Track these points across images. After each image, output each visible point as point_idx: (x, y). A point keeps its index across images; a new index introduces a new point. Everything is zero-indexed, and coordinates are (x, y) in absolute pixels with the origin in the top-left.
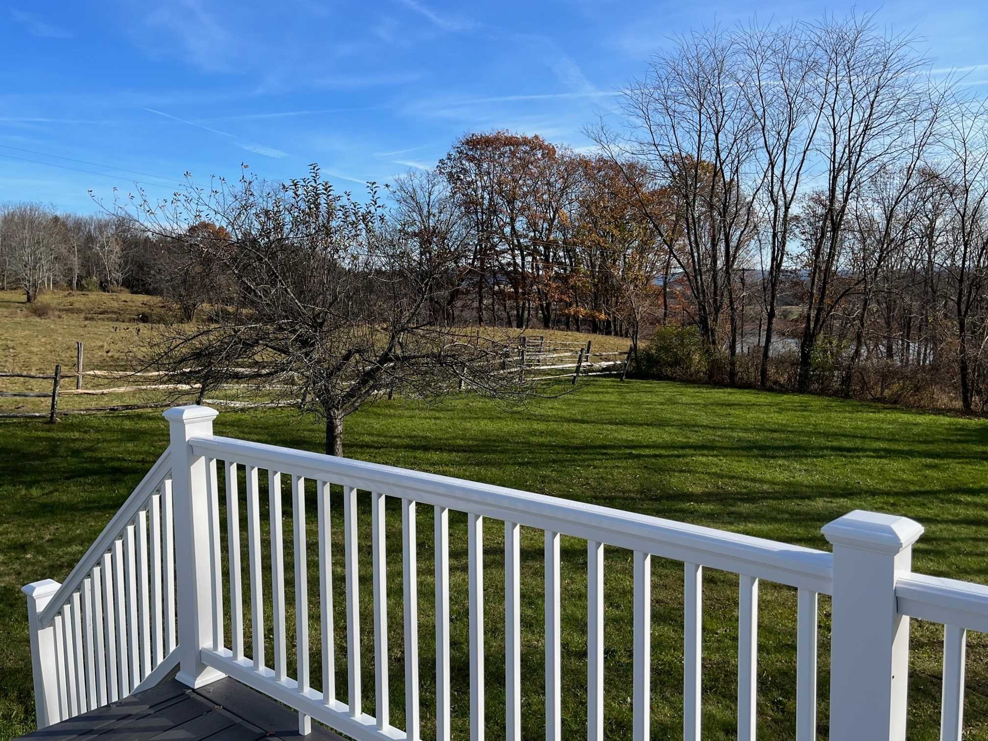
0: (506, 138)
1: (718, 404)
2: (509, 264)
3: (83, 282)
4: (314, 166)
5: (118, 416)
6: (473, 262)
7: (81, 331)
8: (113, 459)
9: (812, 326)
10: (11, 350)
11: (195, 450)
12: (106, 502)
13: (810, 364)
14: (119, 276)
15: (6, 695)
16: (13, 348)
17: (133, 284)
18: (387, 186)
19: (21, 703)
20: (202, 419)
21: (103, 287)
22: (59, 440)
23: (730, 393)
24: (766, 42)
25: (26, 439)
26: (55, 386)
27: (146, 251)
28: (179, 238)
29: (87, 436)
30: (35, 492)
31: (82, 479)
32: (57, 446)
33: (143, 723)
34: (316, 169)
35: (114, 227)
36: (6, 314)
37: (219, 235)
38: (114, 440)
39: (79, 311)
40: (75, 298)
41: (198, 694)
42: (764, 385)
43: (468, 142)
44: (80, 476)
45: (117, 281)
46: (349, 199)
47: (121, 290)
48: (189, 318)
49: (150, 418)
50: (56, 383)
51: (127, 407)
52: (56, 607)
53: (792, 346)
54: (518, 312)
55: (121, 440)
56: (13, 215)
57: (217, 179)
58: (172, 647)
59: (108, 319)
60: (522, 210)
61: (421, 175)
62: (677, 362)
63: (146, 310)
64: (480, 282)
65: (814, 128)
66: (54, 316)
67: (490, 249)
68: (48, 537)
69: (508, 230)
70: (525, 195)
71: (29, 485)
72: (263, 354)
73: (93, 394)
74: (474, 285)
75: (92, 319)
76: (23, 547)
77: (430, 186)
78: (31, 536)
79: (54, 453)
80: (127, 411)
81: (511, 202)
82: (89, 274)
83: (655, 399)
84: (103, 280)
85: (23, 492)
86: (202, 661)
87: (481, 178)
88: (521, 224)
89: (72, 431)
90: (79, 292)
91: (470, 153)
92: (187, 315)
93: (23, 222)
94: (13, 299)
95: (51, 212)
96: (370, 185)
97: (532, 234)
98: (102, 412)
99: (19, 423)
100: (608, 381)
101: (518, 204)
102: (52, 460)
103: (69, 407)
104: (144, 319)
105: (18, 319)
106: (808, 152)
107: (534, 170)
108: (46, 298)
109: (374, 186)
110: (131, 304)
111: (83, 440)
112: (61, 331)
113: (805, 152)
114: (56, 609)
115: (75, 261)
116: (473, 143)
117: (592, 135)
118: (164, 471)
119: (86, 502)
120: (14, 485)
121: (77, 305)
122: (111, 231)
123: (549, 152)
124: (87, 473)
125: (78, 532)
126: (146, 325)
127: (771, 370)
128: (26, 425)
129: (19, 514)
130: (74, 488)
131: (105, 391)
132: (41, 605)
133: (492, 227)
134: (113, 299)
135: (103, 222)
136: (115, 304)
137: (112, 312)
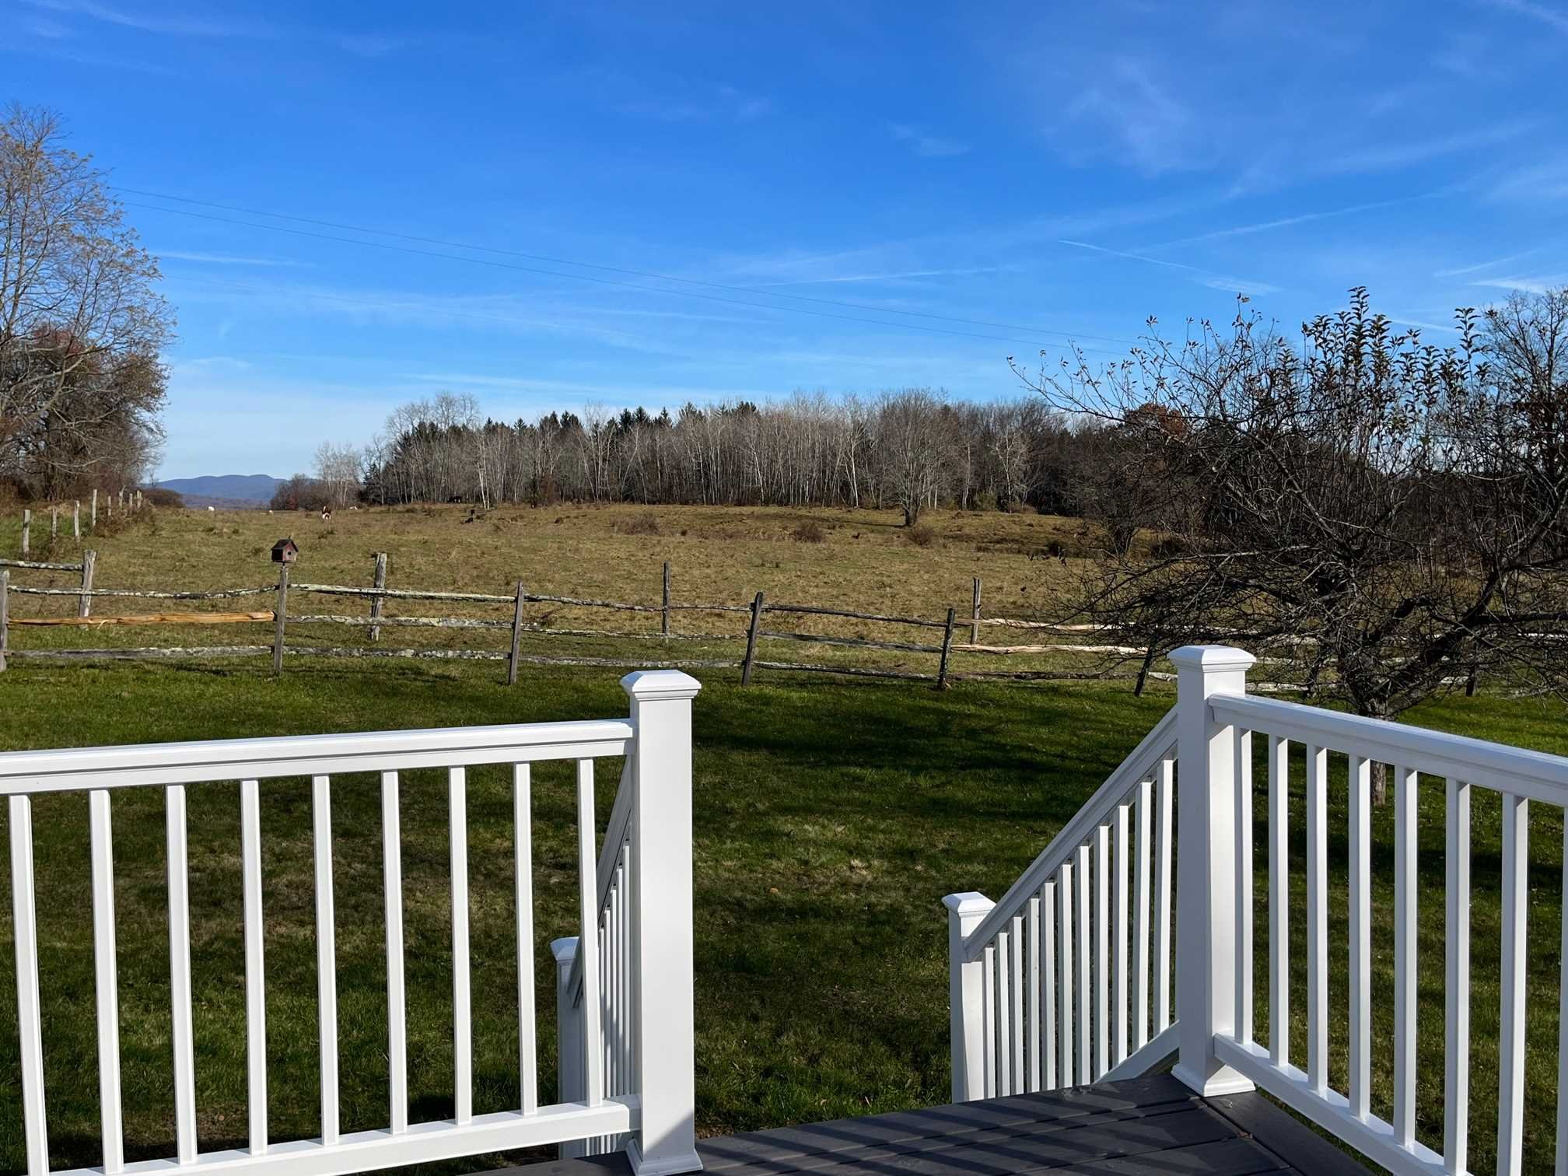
3: (976, 498)
5: (1025, 688)
7: (972, 566)
8: (1021, 748)
10: (888, 589)
11: (1218, 716)
12: (1014, 808)
14: (1023, 488)
15: (899, 1054)
16: (891, 587)
17: (1045, 500)
19: (917, 1069)
20: (1230, 667)
21: (1002, 505)
22: (950, 713)
25: (910, 709)
26: (947, 637)
27: (1062, 450)
29: (985, 712)
30: (923, 781)
31: (980, 772)
32: (948, 722)
33: (1129, 1127)
34: (1361, 296)
35: (1020, 418)
36: (880, 541)
38: (1022, 722)
39: (969, 538)
40: (965, 521)
41: (1209, 1105)
44: (978, 767)
45: (1020, 496)
46: (1415, 343)
47: (1025, 510)
48: (1122, 550)
49: (1070, 695)
50: (948, 633)
51: (1038, 675)
52: (987, 934)
55: (1030, 722)
56: (894, 407)
58: (1164, 1025)
59: (1007, 550)
61: (1538, 300)
63: (1058, 537)
66: (939, 546)
68: (942, 846)
71: (916, 771)
72: (1254, 602)
73: (994, 653)
75: (986, 550)
76: (912, 855)
77: (1556, 318)
78: (920, 841)
79: (944, 731)
80: (1038, 681)
82: (984, 487)
84: (1002, 495)
85: (909, 780)
86: (1216, 1055)
89: (967, 703)
90: (969, 512)
92: (1119, 543)
93: (906, 415)
94: (889, 522)
95: (939, 400)
96: (1462, 314)
98: (1007, 680)
99: (901, 686)
102: (942, 741)
103: (961, 669)
104: (1056, 550)
105: (894, 549)
108: (931, 520)
109: (1470, 315)
110: (1038, 529)
111: (980, 717)
112: (947, 565)
114: (988, 937)
115: (968, 468)
118: (1161, 748)
119: (988, 804)
120: (897, 769)
121: (967, 531)
122: (1016, 424)
124: (987, 764)
125: (980, 844)
126: (1060, 560)
128: (909, 690)
129: (904, 808)
130: (971, 783)
131: (1011, 649)
132: (968, 928)
134: (1014, 522)
135: (1006, 411)
136: (1017, 529)
137: (1013, 541)
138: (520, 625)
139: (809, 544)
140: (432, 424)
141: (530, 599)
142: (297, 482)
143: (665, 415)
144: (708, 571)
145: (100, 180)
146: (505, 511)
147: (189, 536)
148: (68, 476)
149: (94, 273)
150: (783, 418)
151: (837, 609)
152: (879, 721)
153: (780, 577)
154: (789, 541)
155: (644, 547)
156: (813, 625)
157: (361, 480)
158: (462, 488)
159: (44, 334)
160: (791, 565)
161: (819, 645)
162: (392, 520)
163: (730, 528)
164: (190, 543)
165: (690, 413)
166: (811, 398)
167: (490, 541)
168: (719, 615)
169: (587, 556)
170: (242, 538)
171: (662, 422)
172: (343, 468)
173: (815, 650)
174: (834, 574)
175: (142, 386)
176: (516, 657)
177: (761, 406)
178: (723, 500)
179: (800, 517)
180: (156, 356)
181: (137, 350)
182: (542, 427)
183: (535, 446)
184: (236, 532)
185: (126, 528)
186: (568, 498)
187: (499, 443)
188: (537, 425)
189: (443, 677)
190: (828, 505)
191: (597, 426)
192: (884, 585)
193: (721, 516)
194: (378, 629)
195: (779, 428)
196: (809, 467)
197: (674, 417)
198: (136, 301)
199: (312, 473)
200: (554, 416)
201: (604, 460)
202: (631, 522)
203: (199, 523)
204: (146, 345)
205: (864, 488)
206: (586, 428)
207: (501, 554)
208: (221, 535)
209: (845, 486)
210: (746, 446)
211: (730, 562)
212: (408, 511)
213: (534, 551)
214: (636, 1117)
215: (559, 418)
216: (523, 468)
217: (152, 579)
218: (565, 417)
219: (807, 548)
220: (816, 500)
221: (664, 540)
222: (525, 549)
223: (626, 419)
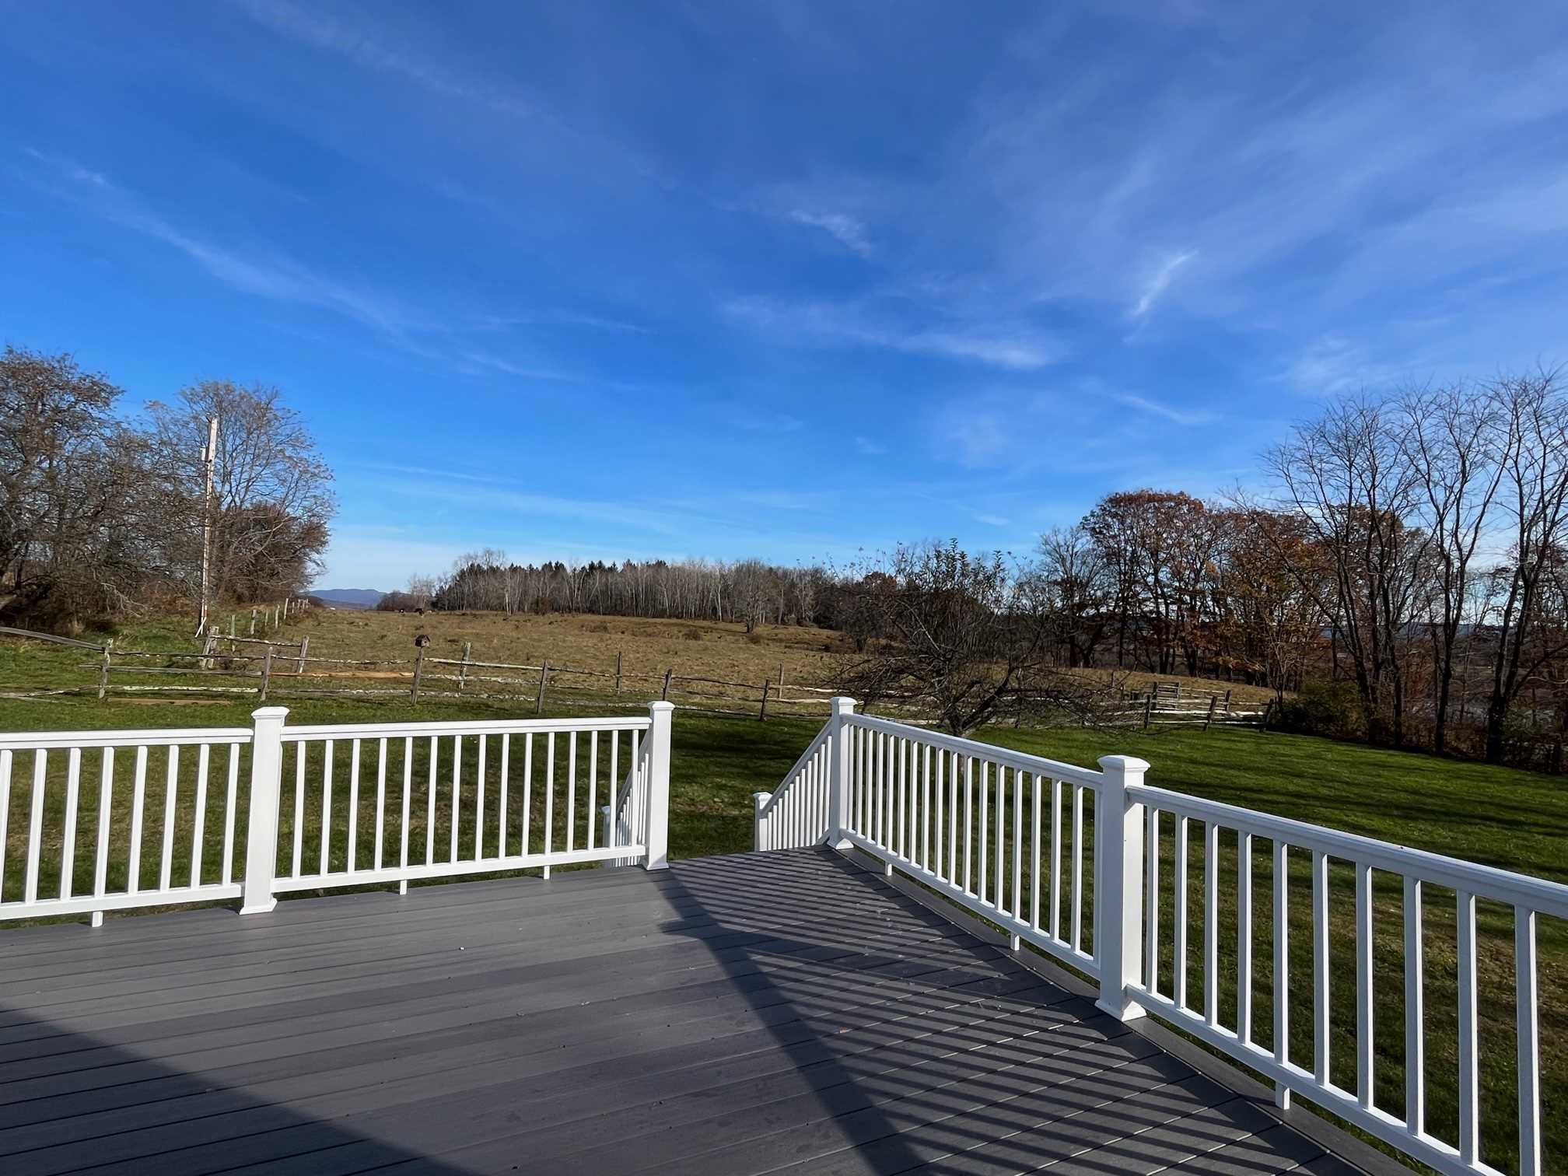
0: (1150, 495)
1: (1369, 764)
2: (1151, 612)
3: (786, 618)
4: (954, 540)
6: (1114, 609)
7: (781, 656)
9: (1503, 690)
10: (736, 668)
11: (845, 721)
13: (1502, 733)
14: (811, 614)
16: (738, 667)
17: (821, 621)
18: (1009, 553)
20: (849, 704)
21: (799, 623)
22: (765, 733)
23: (1390, 755)
24: (1427, 398)
25: (745, 730)
26: (766, 694)
27: (832, 594)
28: (859, 584)
32: (765, 736)
35: (810, 576)
36: (732, 641)
37: (888, 581)
39: (781, 640)
40: (779, 631)
41: (840, 853)
42: (1439, 749)
43: (1111, 501)
45: (810, 618)
47: (811, 626)
48: (861, 650)
50: (766, 692)
51: (810, 715)
52: (769, 807)
53: (1479, 711)
54: (1161, 657)
56: (742, 566)
57: (880, 552)
58: (827, 828)
59: (801, 648)
60: (1165, 562)
62: (1329, 719)
63: (828, 641)
64: (1123, 628)
65: (1496, 479)
66: (765, 644)
67: (1132, 597)
69: (1151, 579)
70: (1169, 547)
72: (908, 680)
73: (789, 703)
74: (1116, 631)
75: (790, 647)
77: (1074, 540)
81: (1154, 554)
82: (790, 612)
83: (1295, 752)
84: (800, 617)
86: (841, 836)
87: (1125, 532)
88: (1164, 575)
89: (774, 727)
90: (782, 626)
91: (1113, 510)
92: (860, 648)
93: (749, 571)
94: (738, 630)
97: (1177, 584)
99: (741, 719)
100: (1245, 731)
101: (1162, 555)
103: (772, 711)
104: (827, 649)
105: (740, 645)
106: (1488, 505)
107: (1180, 524)
108: (761, 630)
110: (818, 637)
112: (769, 655)
113: (1485, 506)
114: (769, 808)
115: (782, 601)
116: (1116, 501)
117: (1228, 495)
118: (828, 732)
121: (780, 636)
122: (808, 578)
123: (1196, 507)
126: (829, 654)
127: (1449, 735)
128: (745, 721)
131: (798, 701)
132: (762, 806)
133: (1135, 576)
134: (806, 632)
135: (803, 572)
136: (807, 636)
137: (805, 643)
138: (545, 682)
139: (694, 641)
140: (478, 565)
141: (550, 669)
142: (394, 595)
143: (614, 565)
144: (638, 655)
145: (302, 425)
146: (521, 617)
147: (339, 626)
148: (266, 589)
149: (296, 476)
150: (681, 570)
151: (709, 678)
152: (729, 736)
153: (677, 660)
154: (681, 640)
155: (602, 640)
156: (696, 686)
157: (434, 595)
158: (495, 602)
159: (259, 508)
160: (684, 653)
161: (699, 696)
162: (455, 620)
163: (649, 630)
164: (342, 630)
165: (629, 565)
166: (697, 560)
167: (514, 634)
168: (646, 680)
169: (570, 645)
170: (370, 629)
171: (612, 569)
172: (424, 588)
173: (697, 699)
174: (707, 659)
175: (317, 539)
176: (541, 699)
177: (669, 564)
178: (646, 615)
179: (688, 626)
180: (325, 523)
181: (315, 520)
182: (543, 569)
183: (539, 580)
184: (366, 625)
185: (301, 621)
186: (556, 611)
187: (518, 578)
188: (540, 569)
189: (501, 709)
190: (704, 619)
191: (575, 570)
192: (734, 666)
193: (644, 623)
194: (463, 683)
195: (678, 574)
196: (693, 598)
197: (620, 568)
198: (318, 492)
199: (405, 590)
200: (550, 563)
201: (578, 589)
202: (593, 625)
203: (344, 619)
204: (320, 517)
205: (724, 611)
206: (569, 570)
207: (522, 643)
208: (358, 626)
209: (715, 609)
210: (660, 585)
211: (651, 650)
212: (463, 614)
213: (540, 641)
214: (647, 850)
215: (553, 565)
216: (531, 592)
217: (326, 651)
218: (556, 564)
219: (692, 643)
220: (697, 617)
221: (613, 636)
222: (535, 640)
223: (592, 566)
